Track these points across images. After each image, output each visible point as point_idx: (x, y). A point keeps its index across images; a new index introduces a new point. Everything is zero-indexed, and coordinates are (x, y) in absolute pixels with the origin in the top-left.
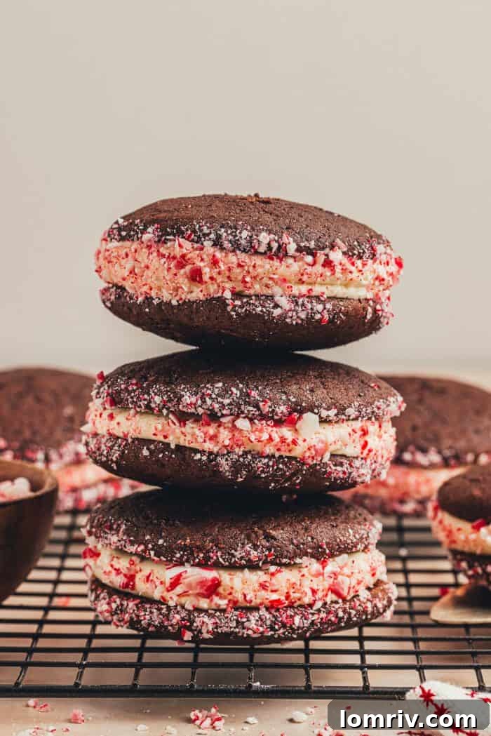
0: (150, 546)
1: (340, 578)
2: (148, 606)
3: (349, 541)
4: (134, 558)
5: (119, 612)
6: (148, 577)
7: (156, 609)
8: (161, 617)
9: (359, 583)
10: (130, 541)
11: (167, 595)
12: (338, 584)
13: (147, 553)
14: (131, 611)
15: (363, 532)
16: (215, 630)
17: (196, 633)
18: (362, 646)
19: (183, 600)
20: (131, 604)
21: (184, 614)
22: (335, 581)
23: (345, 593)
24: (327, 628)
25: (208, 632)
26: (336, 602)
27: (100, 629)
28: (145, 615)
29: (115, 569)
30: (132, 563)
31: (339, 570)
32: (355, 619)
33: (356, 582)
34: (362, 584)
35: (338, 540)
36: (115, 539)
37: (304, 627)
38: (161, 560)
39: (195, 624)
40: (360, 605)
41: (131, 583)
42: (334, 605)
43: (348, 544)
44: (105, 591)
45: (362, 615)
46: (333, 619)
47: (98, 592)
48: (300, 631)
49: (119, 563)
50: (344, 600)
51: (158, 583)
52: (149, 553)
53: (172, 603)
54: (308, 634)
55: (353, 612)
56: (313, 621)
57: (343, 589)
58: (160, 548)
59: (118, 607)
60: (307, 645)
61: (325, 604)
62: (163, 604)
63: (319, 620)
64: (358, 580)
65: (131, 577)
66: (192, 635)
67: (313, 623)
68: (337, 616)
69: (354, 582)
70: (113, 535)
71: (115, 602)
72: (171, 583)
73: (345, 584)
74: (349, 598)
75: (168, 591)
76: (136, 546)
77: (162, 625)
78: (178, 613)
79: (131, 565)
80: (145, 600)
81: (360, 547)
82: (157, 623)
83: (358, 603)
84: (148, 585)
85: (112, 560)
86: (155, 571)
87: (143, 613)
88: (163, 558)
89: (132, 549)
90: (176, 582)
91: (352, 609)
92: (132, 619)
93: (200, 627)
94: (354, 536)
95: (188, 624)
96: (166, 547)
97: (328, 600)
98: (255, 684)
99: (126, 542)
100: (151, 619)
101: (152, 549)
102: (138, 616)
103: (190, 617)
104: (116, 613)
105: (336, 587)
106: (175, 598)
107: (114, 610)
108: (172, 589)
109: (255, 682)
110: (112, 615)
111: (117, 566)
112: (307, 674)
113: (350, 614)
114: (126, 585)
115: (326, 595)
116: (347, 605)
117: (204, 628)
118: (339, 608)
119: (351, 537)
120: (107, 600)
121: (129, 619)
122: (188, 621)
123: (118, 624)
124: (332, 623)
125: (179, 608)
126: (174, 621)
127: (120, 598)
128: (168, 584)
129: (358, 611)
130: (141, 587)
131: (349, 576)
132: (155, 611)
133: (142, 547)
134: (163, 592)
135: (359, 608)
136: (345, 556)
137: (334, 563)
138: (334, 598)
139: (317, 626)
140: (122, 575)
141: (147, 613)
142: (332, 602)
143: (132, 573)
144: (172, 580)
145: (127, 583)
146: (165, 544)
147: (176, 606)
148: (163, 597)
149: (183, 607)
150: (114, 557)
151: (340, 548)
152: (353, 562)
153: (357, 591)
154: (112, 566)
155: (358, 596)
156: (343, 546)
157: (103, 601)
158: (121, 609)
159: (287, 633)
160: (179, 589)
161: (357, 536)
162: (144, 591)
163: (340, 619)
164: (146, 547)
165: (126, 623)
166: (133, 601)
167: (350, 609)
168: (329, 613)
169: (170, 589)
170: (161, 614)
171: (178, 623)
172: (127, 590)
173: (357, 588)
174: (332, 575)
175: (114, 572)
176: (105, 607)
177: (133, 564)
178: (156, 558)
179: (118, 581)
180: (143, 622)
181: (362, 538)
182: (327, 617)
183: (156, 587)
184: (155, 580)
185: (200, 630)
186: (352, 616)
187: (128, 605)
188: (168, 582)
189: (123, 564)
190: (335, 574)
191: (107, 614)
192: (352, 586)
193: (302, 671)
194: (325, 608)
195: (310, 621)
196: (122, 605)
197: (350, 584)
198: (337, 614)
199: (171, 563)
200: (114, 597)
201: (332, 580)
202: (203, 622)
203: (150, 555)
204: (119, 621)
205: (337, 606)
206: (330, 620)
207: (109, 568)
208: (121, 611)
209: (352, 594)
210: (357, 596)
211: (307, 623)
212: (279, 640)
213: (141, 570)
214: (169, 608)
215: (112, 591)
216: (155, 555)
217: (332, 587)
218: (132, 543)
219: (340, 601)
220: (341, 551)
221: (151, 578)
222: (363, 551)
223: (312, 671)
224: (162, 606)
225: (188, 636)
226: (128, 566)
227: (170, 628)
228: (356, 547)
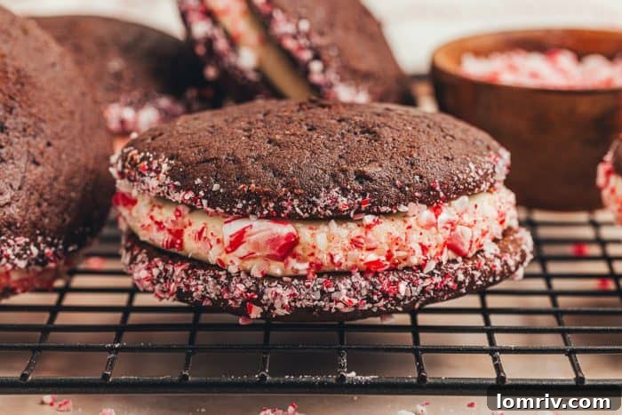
0: (202, 193)
1: (459, 229)
2: (200, 272)
3: (470, 180)
4: (181, 208)
5: (162, 280)
6: (200, 233)
7: (212, 277)
8: (219, 287)
9: (484, 234)
10: (176, 187)
11: (227, 258)
12: (457, 237)
13: (199, 203)
14: (179, 280)
15: (487, 166)
16: (293, 304)
17: (266, 308)
18: (487, 321)
19: (248, 264)
20: (178, 270)
21: (249, 283)
22: (452, 233)
23: (465, 248)
24: (443, 297)
25: (283, 307)
26: (455, 261)
27: (141, 300)
28: (197, 284)
29: (156, 223)
30: (179, 214)
31: (457, 218)
32: (480, 283)
33: (480, 233)
34: (488, 235)
35: (456, 179)
36: (153, 183)
37: (412, 297)
38: (216, 212)
39: (265, 297)
40: (486, 264)
41: (178, 241)
42: (451, 265)
43: (469, 184)
44: (144, 251)
45: (489, 277)
46: (451, 284)
47: (135, 253)
48: (407, 302)
49: (161, 214)
50: (465, 258)
51: (213, 242)
52: (201, 202)
53: (233, 269)
54: (417, 306)
55: (477, 274)
56: (424, 288)
57: (463, 244)
58: (215, 196)
59: (161, 274)
60: (414, 320)
61: (440, 264)
62: (222, 270)
63: (433, 287)
64: (482, 230)
65: (178, 234)
66: (261, 311)
67: (424, 291)
68: (456, 281)
69: (477, 233)
70: (152, 177)
71: (157, 267)
72: (231, 242)
73: (466, 236)
74: (470, 255)
75: (228, 252)
76: (183, 193)
77: (220, 299)
78: (241, 281)
79: (177, 216)
80: (198, 264)
81: (484, 186)
82: (213, 296)
83: (483, 261)
84: (200, 244)
85: (152, 210)
86: (210, 226)
87: (193, 283)
88: (218, 209)
89: (178, 197)
90: (238, 240)
91: (476, 269)
92: (179, 289)
93: (271, 301)
94: (477, 172)
95: (256, 296)
96: (223, 195)
97: (444, 259)
98: (348, 375)
99: (169, 188)
100: (205, 289)
101: (204, 198)
102: (188, 286)
103: (257, 286)
104: (158, 282)
105: (455, 242)
106: (237, 262)
107: (155, 277)
108: (233, 251)
109: (349, 372)
110: (154, 284)
111: (158, 218)
112: (418, 359)
113: (473, 276)
114: (173, 244)
115: (441, 253)
116: (470, 264)
117: (276, 301)
118: (459, 268)
119: (472, 174)
120: (147, 263)
121: (176, 290)
122: (256, 292)
123: (162, 296)
124: (450, 290)
125: (242, 275)
126: (237, 293)
127: (163, 261)
128: (227, 243)
129: (483, 272)
130: (191, 246)
131: (469, 226)
132: (210, 279)
133: (190, 195)
134: (220, 255)
135: (485, 267)
136: (464, 199)
137: (451, 209)
138: (451, 255)
139: (429, 294)
140: (166, 231)
141: (200, 282)
142: (449, 261)
143: (179, 227)
144: (233, 239)
145: (172, 241)
146: (221, 191)
147: (239, 272)
148: (219, 260)
149: (248, 273)
150: (154, 206)
151: (458, 189)
152: (476, 206)
153: (481, 246)
154: (152, 218)
155: (483, 251)
156: (462, 187)
157: (141, 265)
158: (166, 277)
159: (389, 306)
160: (242, 250)
161: (481, 172)
162: (195, 252)
163: (460, 284)
164: (197, 195)
165: (172, 295)
166: (181, 265)
167: (473, 270)
168: (445, 275)
169: (229, 249)
170: (218, 283)
171: (242, 295)
172: (172, 250)
173: (482, 241)
174: (449, 226)
175: (155, 227)
176: (144, 274)
177: (180, 216)
178: (209, 209)
179: (161, 238)
180: (194, 294)
181: (486, 174)
182: (442, 282)
183: (211, 247)
184: (210, 236)
185: (273, 304)
186: (476, 279)
187: (174, 271)
188: (227, 241)
189: (167, 215)
190: (452, 224)
191: (147, 283)
192: (475, 239)
193: (412, 356)
194: (440, 270)
195: (419, 289)
196: (166, 271)
197: (472, 237)
198: (457, 277)
199: (230, 215)
200: (156, 259)
201: (448, 232)
202: (276, 294)
203: (202, 205)
204: (163, 292)
205: (456, 266)
206: (447, 286)
207: (149, 221)
208: (166, 278)
209: (475, 250)
210: (481, 251)
211: (416, 291)
212: (380, 313)
213: (190, 224)
214: (229, 276)
215: (153, 251)
216: (208, 205)
217: (448, 242)
218: (178, 189)
219: (460, 259)
220: (459, 194)
221: (204, 235)
222: (488, 191)
223: (424, 356)
224: (221, 273)
225: (256, 312)
226: (174, 218)
227: (231, 302)
228: (480, 188)
